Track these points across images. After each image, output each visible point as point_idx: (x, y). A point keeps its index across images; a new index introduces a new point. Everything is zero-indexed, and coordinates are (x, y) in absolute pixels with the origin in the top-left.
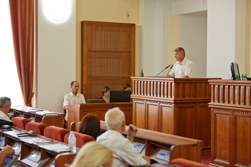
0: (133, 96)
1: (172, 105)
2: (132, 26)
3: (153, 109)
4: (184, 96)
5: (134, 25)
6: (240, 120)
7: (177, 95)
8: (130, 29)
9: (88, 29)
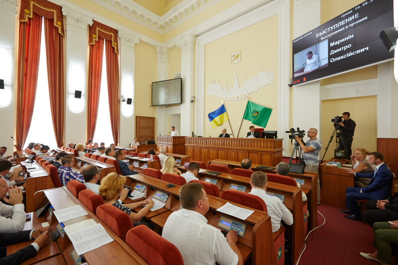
1: (172, 145)
4: (176, 142)
5: (154, 118)
6: (195, 150)
7: (174, 142)
8: (153, 119)
9: (138, 119)
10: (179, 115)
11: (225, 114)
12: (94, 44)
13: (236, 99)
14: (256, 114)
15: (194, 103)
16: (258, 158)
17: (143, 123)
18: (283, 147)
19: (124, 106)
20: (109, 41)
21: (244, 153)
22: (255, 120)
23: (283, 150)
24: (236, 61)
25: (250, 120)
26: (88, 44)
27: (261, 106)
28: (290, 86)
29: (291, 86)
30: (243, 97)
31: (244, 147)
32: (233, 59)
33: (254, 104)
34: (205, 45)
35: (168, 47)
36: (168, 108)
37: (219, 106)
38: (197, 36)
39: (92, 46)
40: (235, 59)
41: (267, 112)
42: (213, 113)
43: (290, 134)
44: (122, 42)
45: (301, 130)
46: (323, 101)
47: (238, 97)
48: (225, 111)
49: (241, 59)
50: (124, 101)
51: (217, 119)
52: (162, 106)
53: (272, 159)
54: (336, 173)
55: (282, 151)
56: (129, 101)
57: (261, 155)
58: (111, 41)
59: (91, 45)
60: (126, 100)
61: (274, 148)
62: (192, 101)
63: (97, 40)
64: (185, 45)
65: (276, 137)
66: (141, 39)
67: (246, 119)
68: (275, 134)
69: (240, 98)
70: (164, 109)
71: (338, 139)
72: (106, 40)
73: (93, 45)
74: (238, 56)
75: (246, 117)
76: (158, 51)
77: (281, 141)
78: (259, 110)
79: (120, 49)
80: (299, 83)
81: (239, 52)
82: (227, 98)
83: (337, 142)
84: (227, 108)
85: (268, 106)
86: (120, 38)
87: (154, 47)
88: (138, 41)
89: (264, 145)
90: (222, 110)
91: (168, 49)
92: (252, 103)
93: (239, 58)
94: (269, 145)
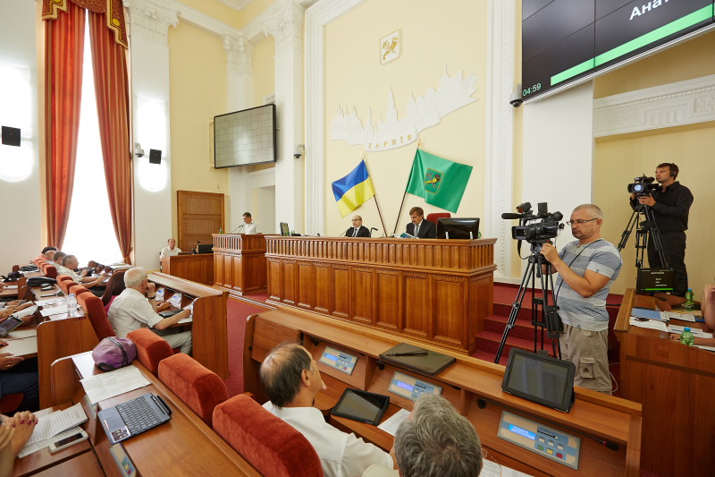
0: (213, 249)
1: (241, 255)
2: (222, 196)
3: (228, 259)
4: (250, 248)
5: (223, 195)
6: (287, 266)
7: (244, 247)
8: (220, 197)
9: (183, 197)
10: (273, 188)
11: (366, 182)
12: (55, 16)
13: (390, 145)
14: (435, 180)
15: (303, 159)
16: (427, 293)
17: (194, 207)
18: (495, 262)
19: (142, 168)
20: (98, 15)
21: (394, 280)
22: (433, 195)
23: (495, 268)
24: (391, 56)
25: (420, 195)
26: (41, 18)
27: (444, 161)
28: (516, 106)
29: (517, 103)
30: (406, 141)
31: (392, 264)
32: (383, 52)
33: (430, 156)
34: (324, 26)
35: (249, 38)
36: (253, 173)
37: (355, 165)
38: (307, 6)
39: (50, 24)
40: (387, 53)
41: (460, 173)
42: (342, 181)
43: (516, 222)
44: (133, 21)
45: (551, 210)
46: (599, 141)
47: (394, 142)
48: (367, 176)
49: (401, 50)
50: (140, 155)
51: (350, 194)
52: (240, 167)
53: (462, 296)
54: (672, 362)
55: (492, 272)
56: (155, 157)
57: (436, 285)
58: (104, 15)
59: (47, 20)
60: (147, 153)
61: (470, 265)
62: (298, 156)
63: (64, 8)
64: (282, 29)
65: (476, 235)
66: (182, 16)
67: (412, 192)
68: (474, 227)
69: (398, 143)
70: (245, 176)
71: (641, 239)
72: (91, 13)
73: (53, 21)
74: (394, 44)
75: (411, 188)
76: (228, 47)
77: (489, 247)
78: (442, 169)
79: (130, 37)
80: (538, 93)
81: (396, 34)
82: (370, 144)
83: (637, 246)
84: (371, 168)
85: (462, 159)
86: (127, 8)
87: (218, 38)
88: (174, 21)
89: (442, 255)
90: (361, 174)
91: (249, 41)
92: (425, 153)
93: (397, 48)
94: (456, 257)
